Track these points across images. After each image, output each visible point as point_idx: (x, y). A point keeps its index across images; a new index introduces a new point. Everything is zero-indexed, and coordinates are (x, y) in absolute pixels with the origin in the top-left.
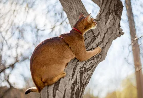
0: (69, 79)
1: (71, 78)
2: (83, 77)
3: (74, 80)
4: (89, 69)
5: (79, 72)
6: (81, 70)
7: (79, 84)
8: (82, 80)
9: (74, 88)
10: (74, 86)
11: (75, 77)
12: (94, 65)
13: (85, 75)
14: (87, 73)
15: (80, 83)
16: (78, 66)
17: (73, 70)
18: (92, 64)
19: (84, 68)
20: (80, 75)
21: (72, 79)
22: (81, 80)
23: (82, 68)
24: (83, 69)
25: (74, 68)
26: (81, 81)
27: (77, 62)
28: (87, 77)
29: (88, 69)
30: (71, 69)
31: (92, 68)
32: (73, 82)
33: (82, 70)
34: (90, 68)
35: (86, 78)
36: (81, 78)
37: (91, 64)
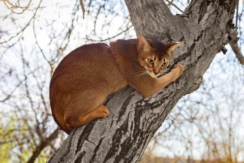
0: (112, 122)
1: (117, 119)
2: (142, 119)
3: (121, 123)
4: (156, 104)
5: (134, 109)
6: (138, 106)
7: (132, 131)
8: (139, 123)
9: (121, 137)
10: (120, 133)
11: (124, 117)
12: (167, 98)
13: (146, 115)
14: (151, 111)
15: (133, 128)
16: (132, 99)
17: (122, 105)
18: (164, 95)
19: (145, 101)
20: (135, 115)
21: (117, 122)
22: (137, 123)
23: (141, 101)
24: (143, 104)
25: (126, 102)
26: (137, 126)
27: (132, 91)
28: (152, 119)
29: (153, 104)
30: (120, 104)
31: (162, 102)
32: (119, 127)
33: (141, 106)
34: (159, 103)
35: (150, 120)
36: (137, 119)
37: (161, 96)
